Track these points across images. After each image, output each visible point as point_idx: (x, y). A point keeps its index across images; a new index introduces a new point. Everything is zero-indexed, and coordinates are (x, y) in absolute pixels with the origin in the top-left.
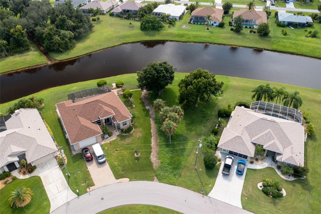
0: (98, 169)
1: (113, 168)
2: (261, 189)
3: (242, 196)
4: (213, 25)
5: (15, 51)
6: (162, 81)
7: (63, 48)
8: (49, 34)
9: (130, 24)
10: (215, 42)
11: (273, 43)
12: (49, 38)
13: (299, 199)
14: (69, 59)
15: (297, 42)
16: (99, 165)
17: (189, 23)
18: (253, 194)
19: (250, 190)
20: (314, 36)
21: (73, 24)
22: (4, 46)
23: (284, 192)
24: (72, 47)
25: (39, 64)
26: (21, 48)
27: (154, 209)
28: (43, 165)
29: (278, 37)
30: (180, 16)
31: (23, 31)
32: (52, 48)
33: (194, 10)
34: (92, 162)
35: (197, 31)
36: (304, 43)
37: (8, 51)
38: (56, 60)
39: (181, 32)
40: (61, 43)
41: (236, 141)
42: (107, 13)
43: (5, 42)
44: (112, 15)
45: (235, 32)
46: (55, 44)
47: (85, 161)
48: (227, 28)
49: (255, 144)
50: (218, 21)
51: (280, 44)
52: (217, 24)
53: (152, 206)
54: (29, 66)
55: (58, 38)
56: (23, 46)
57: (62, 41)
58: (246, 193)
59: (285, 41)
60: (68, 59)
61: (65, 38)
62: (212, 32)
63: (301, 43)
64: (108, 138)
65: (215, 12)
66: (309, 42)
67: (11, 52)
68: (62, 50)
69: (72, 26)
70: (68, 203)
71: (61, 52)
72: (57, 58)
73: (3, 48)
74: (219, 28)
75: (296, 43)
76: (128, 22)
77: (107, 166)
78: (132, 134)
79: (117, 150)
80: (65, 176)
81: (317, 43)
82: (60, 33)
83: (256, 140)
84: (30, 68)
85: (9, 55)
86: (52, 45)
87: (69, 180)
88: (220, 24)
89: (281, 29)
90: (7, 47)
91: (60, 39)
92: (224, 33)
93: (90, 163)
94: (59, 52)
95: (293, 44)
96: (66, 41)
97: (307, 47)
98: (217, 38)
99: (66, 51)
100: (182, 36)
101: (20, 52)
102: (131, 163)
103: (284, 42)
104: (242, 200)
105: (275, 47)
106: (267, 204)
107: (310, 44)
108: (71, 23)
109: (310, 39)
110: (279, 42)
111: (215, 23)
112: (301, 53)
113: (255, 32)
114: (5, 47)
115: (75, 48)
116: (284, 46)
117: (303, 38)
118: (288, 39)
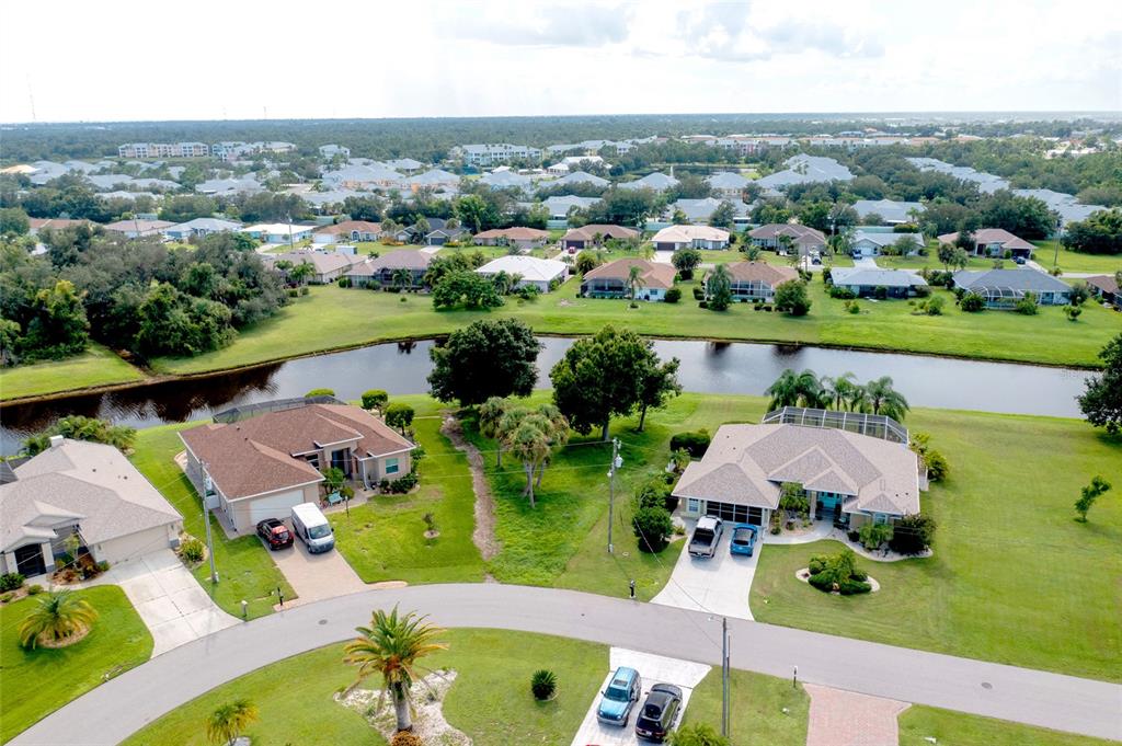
0: (308, 564)
1: (355, 562)
2: (806, 580)
3: (752, 596)
4: (647, 297)
5: (41, 353)
6: (505, 360)
7: (195, 345)
8: (158, 303)
9: (403, 300)
10: (654, 332)
11: (822, 328)
12: (155, 314)
13: (916, 594)
14: (213, 371)
15: (887, 324)
16: (311, 557)
17: (578, 296)
18: (783, 591)
19: (775, 585)
20: (935, 312)
21: (230, 287)
22: (9, 335)
23: (874, 584)
24: (223, 345)
25: (116, 382)
26: (62, 344)
27: (484, 636)
28: (131, 563)
29: (836, 318)
30: (552, 282)
31: (76, 298)
32: (161, 344)
33: (591, 269)
34: (288, 551)
35: (603, 311)
36: (909, 326)
37: (17, 350)
38: (170, 374)
39: (555, 314)
40: (192, 331)
41: (725, 475)
42: (331, 281)
43: (15, 326)
44: (346, 284)
45: (714, 310)
46: (173, 330)
47: (269, 551)
48: (689, 303)
49: (778, 484)
50: (664, 286)
51: (843, 329)
52: (661, 295)
53: (480, 630)
54: (84, 385)
55: (186, 317)
56: (67, 340)
57: (195, 326)
58: (765, 591)
59: (855, 323)
60: (208, 372)
61: (203, 317)
62: (646, 312)
63: (901, 325)
64: (339, 502)
65: (652, 268)
66: (923, 324)
67: (26, 354)
68: (191, 348)
69: (227, 292)
70: (212, 637)
71: (189, 355)
72: (173, 370)
73: (7, 339)
74: (667, 305)
75: (886, 327)
76: (396, 297)
77: (336, 560)
78: (413, 495)
79: (367, 526)
80: (204, 585)
81: (944, 325)
82: (190, 304)
83: (780, 472)
84: (85, 392)
85: (20, 362)
86: (161, 333)
87: (213, 591)
88: (669, 295)
89: (842, 303)
90: (19, 339)
91: (188, 319)
92: (681, 312)
93: (285, 553)
94: (181, 353)
95: (878, 328)
96: (207, 324)
97: (919, 333)
98: (663, 322)
99: (203, 352)
100: (560, 321)
101: (57, 357)
102: (413, 550)
103: (852, 326)
104: (751, 604)
105: (828, 337)
106: (828, 609)
107: (926, 327)
108: (225, 285)
109: (926, 318)
110: (839, 326)
111: (654, 292)
112: (904, 347)
113: (768, 309)
114: (13, 338)
115: (233, 347)
116: (855, 335)
117: (906, 316)
118: (865, 319)
